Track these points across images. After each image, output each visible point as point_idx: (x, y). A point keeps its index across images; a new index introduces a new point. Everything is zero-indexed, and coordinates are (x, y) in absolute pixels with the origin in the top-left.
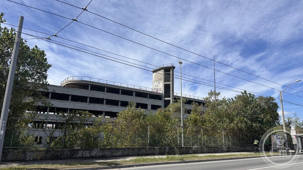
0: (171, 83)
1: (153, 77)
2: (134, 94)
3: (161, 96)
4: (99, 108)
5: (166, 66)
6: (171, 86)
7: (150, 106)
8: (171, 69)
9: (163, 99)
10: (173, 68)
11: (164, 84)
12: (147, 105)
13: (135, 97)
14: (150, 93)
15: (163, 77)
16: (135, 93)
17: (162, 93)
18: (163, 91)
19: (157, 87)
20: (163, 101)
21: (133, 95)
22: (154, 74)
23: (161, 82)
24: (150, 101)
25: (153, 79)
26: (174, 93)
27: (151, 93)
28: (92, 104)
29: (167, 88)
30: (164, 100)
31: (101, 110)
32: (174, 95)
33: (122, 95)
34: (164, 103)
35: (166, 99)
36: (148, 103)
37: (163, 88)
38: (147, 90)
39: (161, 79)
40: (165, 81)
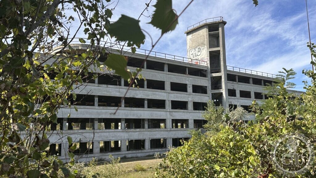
0: (220, 49)
1: (188, 42)
2: (166, 68)
3: (206, 71)
4: (115, 93)
5: (210, 21)
6: (221, 53)
7: (191, 88)
8: (220, 25)
9: (209, 76)
10: (224, 24)
11: (210, 52)
12: (186, 85)
13: (168, 73)
14: (189, 66)
15: (206, 40)
16: (167, 66)
17: (206, 65)
18: (209, 62)
19: (197, 58)
20: (209, 78)
21: (165, 70)
22: (190, 36)
23: (203, 48)
24: (191, 79)
25: (188, 45)
26: (228, 67)
27: (192, 67)
28: (104, 86)
29: (215, 57)
30: (211, 77)
31: (117, 95)
32: (228, 69)
33: (148, 70)
34: (210, 82)
35: (214, 76)
36: (187, 82)
37: (209, 58)
38: (184, 61)
39: (203, 44)
40: (211, 46)
